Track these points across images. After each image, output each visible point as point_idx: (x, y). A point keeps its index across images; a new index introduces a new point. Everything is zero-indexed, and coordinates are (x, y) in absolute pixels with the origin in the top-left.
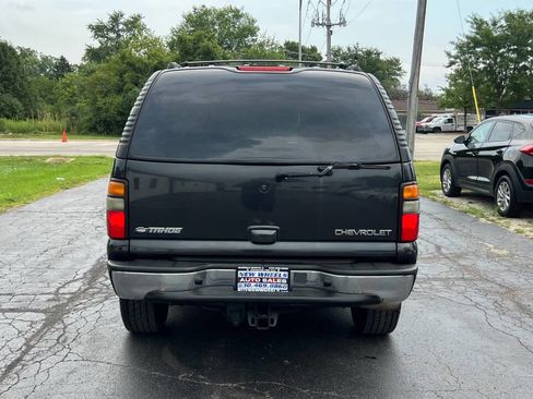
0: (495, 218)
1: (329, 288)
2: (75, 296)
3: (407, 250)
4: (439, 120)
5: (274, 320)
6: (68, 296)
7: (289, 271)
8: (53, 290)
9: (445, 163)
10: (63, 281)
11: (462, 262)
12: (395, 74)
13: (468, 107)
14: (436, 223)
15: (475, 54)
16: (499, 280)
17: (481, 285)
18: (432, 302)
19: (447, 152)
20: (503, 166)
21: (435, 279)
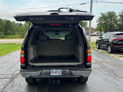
0: (108, 54)
1: (71, 74)
2: (17, 74)
3: (89, 64)
4: (95, 33)
5: (59, 82)
6: (15, 74)
7: (62, 70)
8: (13, 73)
9: (97, 42)
10: (15, 71)
11: (101, 64)
12: (86, 24)
13: (101, 31)
14: (95, 55)
15: (102, 20)
16: (109, 68)
17: (106, 69)
18: (95, 74)
19: (97, 40)
20: (109, 43)
21: (96, 68)
